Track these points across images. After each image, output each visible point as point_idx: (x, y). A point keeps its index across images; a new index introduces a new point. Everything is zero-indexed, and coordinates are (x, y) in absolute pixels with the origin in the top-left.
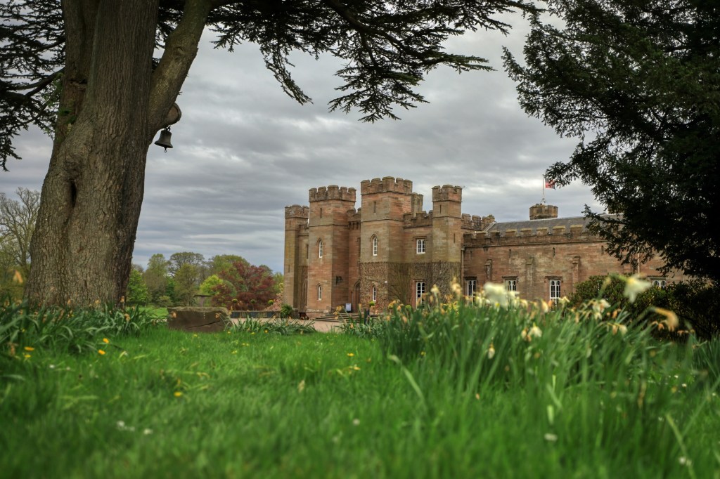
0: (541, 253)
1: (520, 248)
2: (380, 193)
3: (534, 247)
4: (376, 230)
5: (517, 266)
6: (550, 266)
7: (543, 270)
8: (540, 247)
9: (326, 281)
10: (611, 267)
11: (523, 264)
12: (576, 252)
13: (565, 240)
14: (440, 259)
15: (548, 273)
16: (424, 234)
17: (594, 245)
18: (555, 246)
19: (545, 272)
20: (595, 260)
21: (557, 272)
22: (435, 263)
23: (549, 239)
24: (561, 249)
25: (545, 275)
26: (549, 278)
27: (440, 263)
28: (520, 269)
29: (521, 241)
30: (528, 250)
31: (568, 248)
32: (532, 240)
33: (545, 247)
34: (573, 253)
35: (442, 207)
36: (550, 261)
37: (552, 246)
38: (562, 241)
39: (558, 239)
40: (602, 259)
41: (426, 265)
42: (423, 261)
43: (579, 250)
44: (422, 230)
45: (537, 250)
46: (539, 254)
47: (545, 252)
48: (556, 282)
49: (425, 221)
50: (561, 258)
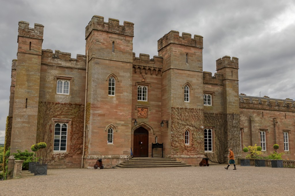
0: (256, 115)
1: (244, 109)
2: (193, 47)
3: (252, 110)
4: (189, 79)
5: (243, 121)
6: (261, 123)
7: (257, 125)
8: (255, 110)
9: (123, 123)
10: (290, 125)
11: (246, 120)
12: (274, 116)
13: (268, 108)
14: (233, 112)
15: (260, 127)
16: (212, 90)
17: (282, 112)
18: (263, 111)
19: (259, 126)
20: (283, 121)
21: (266, 126)
22: (229, 114)
23: (260, 106)
24: (266, 113)
25: (258, 128)
26: (261, 130)
27: (233, 115)
28: (245, 123)
29: (244, 105)
30: (249, 112)
31: (270, 113)
32: (251, 105)
33: (258, 111)
34: (272, 116)
35: (233, 73)
36: (261, 119)
37: (262, 111)
38: (267, 109)
39: (265, 107)
40: (286, 121)
41: (214, 115)
42: (211, 112)
43: (275, 115)
44: (210, 86)
45: (254, 112)
46: (255, 115)
47: (258, 114)
48: (265, 132)
49: (212, 80)
50: (267, 118)
